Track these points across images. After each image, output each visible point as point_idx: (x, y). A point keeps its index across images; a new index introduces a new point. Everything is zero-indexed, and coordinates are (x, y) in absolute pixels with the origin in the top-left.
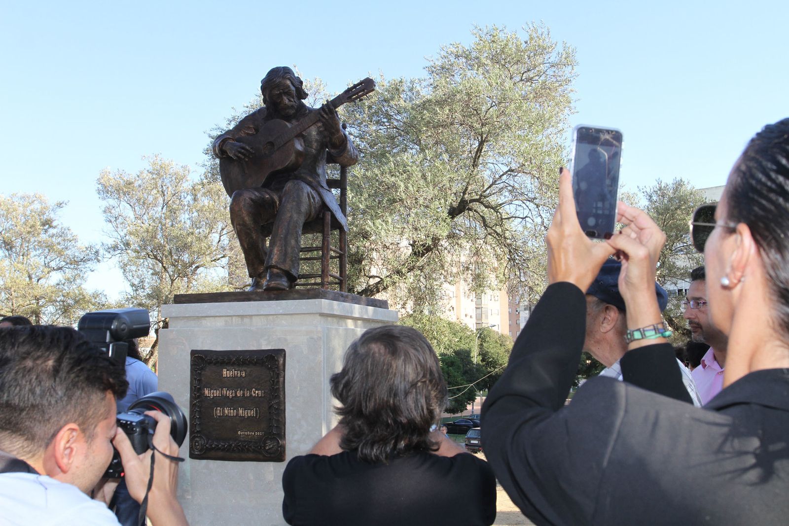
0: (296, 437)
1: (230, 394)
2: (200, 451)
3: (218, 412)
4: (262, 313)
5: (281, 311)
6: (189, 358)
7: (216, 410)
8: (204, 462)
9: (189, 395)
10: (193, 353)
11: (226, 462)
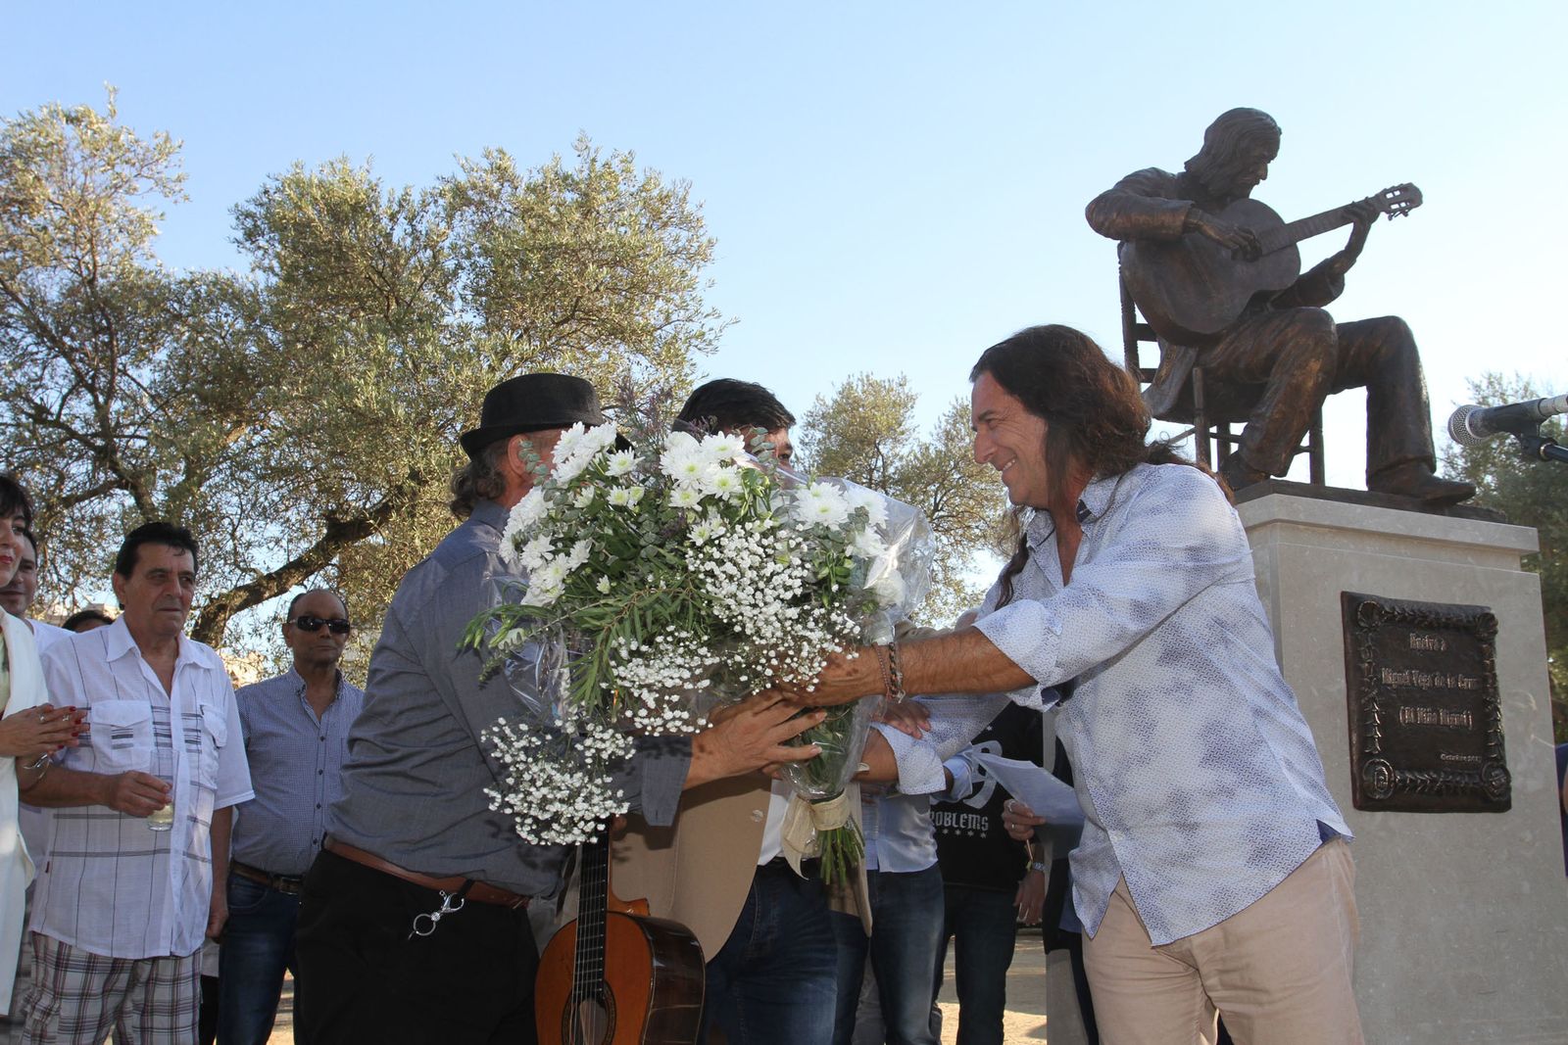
0: (1520, 767)
1: (1423, 680)
2: (1386, 793)
3: (1406, 716)
4: (1452, 537)
5: (1481, 540)
6: (1338, 607)
7: (1404, 713)
8: (1379, 815)
9: (1344, 681)
10: (1343, 594)
11: (1417, 815)
